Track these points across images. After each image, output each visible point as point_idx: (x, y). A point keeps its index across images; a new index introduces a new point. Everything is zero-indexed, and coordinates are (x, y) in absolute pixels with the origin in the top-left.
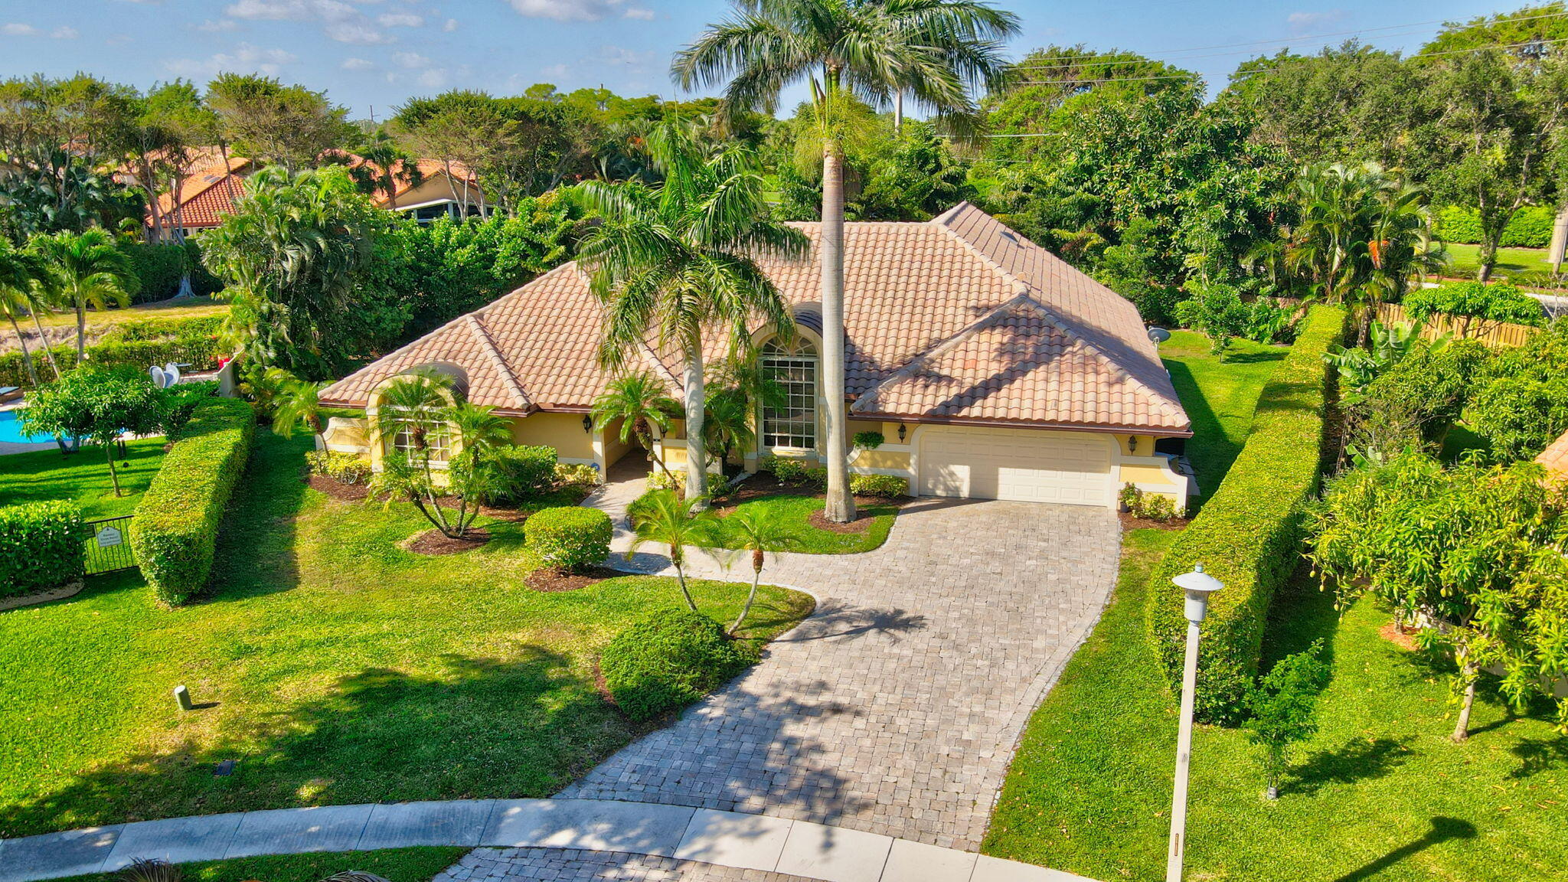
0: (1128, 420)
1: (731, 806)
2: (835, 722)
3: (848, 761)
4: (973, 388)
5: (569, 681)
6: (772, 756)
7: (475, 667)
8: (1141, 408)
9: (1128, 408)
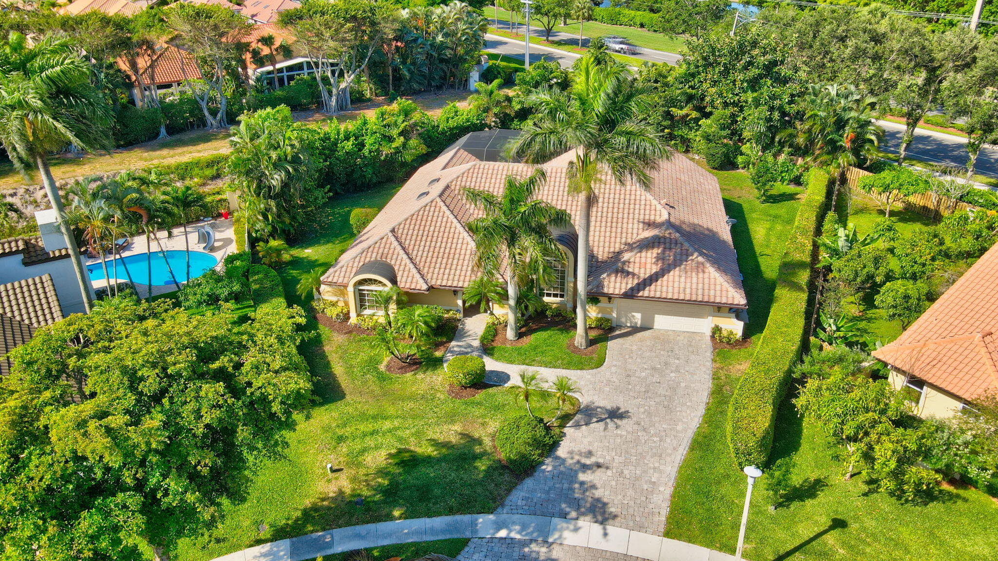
0: (718, 300)
1: (564, 516)
2: (599, 473)
3: (607, 493)
4: (645, 280)
5: (484, 453)
6: (576, 491)
7: (443, 446)
8: (724, 293)
9: (718, 293)
